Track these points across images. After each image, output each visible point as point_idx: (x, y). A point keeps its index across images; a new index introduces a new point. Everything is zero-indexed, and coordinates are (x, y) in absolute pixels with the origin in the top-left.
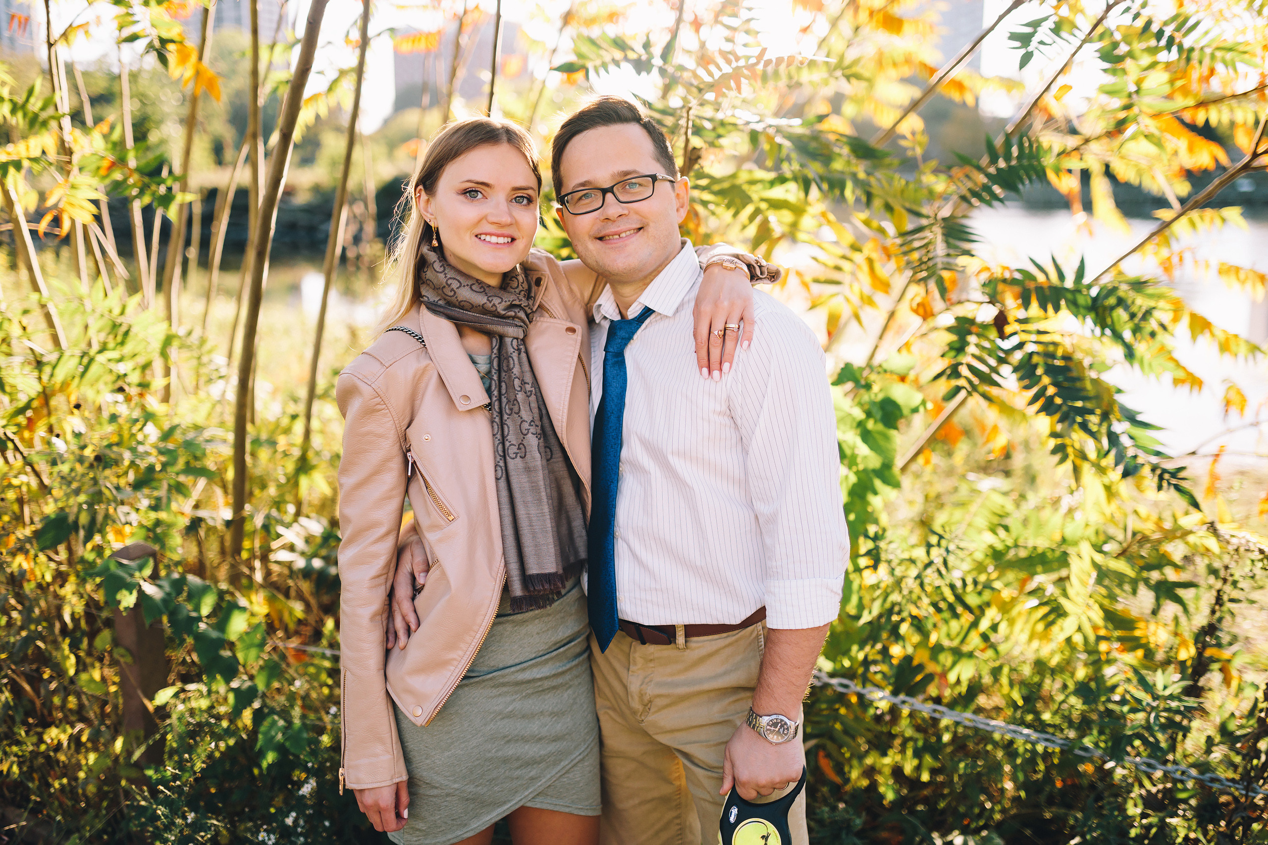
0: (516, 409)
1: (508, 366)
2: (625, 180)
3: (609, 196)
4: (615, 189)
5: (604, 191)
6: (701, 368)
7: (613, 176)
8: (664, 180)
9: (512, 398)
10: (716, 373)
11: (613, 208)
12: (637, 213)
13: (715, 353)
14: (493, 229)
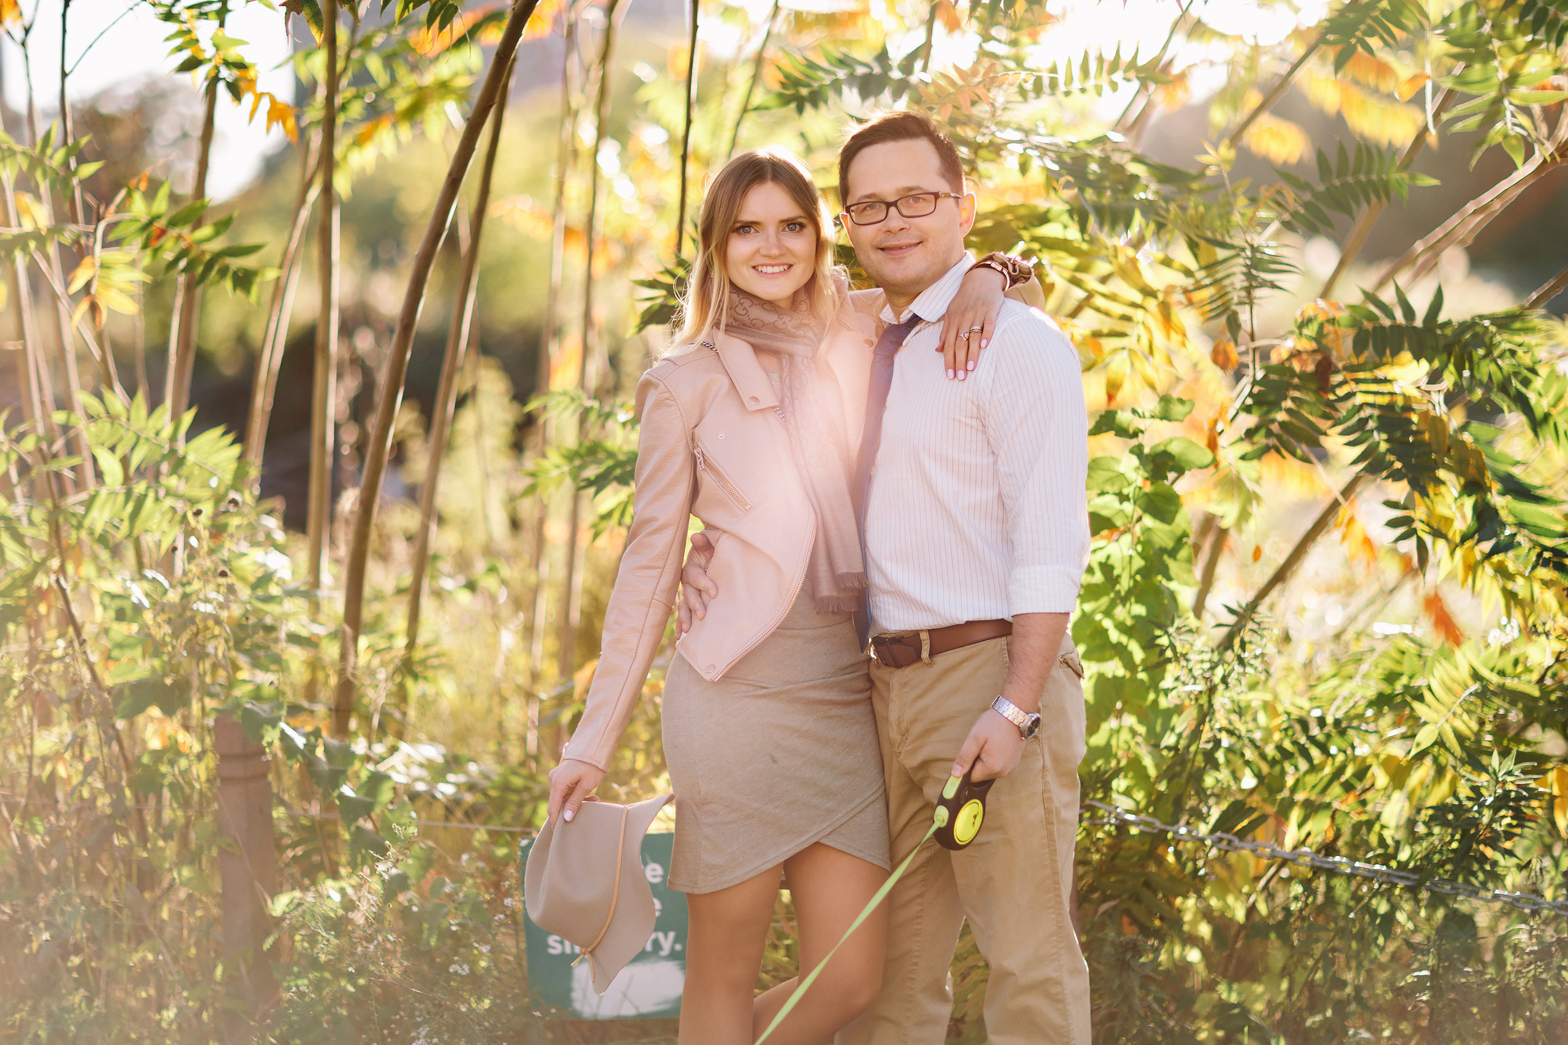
2: (912, 195)
3: (893, 210)
4: (899, 203)
5: (889, 205)
6: (947, 369)
7: (898, 191)
8: (948, 196)
10: (961, 374)
11: (895, 220)
12: (917, 228)
13: (961, 356)
14: (767, 261)
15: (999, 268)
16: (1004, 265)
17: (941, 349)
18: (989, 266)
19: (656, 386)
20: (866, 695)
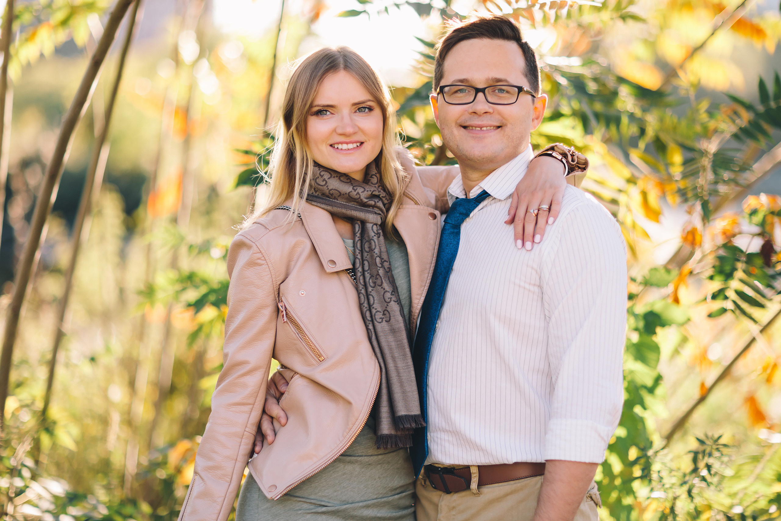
0: (379, 282)
1: (370, 247)
2: (496, 85)
3: (480, 95)
4: (486, 91)
5: (478, 90)
6: (516, 239)
7: (487, 80)
8: (528, 93)
9: (375, 274)
10: (528, 244)
11: (481, 104)
12: (500, 114)
13: (529, 228)
14: (342, 139)
15: (560, 157)
16: (565, 155)
17: (512, 221)
18: (550, 155)
19: (249, 247)
20: (411, 510)
